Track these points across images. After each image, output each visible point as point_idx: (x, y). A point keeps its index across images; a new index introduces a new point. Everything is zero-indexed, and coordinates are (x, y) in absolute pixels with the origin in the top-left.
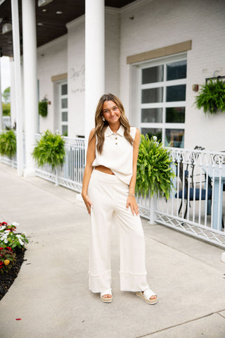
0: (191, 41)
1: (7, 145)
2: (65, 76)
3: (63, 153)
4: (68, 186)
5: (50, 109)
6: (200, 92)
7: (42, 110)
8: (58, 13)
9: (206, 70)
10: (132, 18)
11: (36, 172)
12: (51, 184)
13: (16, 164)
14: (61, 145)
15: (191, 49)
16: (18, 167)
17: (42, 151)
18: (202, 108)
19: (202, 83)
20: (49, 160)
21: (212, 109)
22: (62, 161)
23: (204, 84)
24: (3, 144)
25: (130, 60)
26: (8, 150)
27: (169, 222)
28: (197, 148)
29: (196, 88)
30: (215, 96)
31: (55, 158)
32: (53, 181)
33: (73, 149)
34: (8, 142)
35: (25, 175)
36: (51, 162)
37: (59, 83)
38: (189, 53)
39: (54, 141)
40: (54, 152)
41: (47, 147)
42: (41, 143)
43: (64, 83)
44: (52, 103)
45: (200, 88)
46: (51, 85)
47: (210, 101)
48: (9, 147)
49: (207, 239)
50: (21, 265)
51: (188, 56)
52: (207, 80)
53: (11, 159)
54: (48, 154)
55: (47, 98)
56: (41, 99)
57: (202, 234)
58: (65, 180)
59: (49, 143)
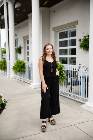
0: (78, 21)
1: (3, 65)
2: (27, 37)
3: (25, 68)
4: (27, 82)
5: (22, 50)
6: (82, 42)
7: (19, 51)
8: (24, 10)
9: (84, 33)
10: (54, 12)
11: (15, 76)
12: (20, 81)
13: (6, 73)
14: (24, 65)
15: (78, 24)
16: (7, 74)
17: (16, 67)
18: (82, 48)
19: (82, 38)
20: (19, 71)
21: (86, 49)
22: (24, 72)
23: (83, 39)
24: (1, 65)
25: (54, 29)
26: (3, 68)
27: (64, 95)
28: (80, 65)
29: (80, 40)
30: (87, 43)
31: (21, 70)
32: (21, 80)
33: (29, 66)
34: (4, 64)
35: (10, 78)
36: (20, 72)
37: (26, 39)
39: (21, 63)
40: (21, 68)
41: (18, 66)
42: (16, 64)
43: (28, 39)
44: (23, 48)
46: (22, 40)
47: (85, 45)
48: (4, 66)
49: (78, 100)
50: (3, 110)
51: (77, 27)
52: (84, 37)
53: (5, 71)
54: (19, 69)
55: (21, 46)
56: (19, 46)
57: (76, 98)
58: (26, 79)
59: (19, 64)
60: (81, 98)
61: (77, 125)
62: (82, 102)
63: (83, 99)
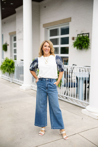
0: (71, 18)
2: (15, 33)
3: (14, 67)
4: (16, 83)
5: (9, 47)
6: (75, 40)
7: (5, 48)
8: (12, 4)
9: (77, 30)
10: (45, 7)
11: (2, 76)
12: (9, 82)
14: (13, 64)
15: (71, 21)
17: (4, 67)
18: (76, 47)
19: (76, 36)
20: (8, 71)
21: (80, 48)
22: (13, 71)
23: (77, 37)
25: (44, 26)
27: (60, 97)
28: (73, 65)
29: (73, 39)
30: (81, 42)
31: (10, 70)
32: (9, 80)
33: (18, 66)
37: (12, 36)
38: (70, 23)
39: (9, 62)
40: (10, 67)
41: (7, 65)
42: (4, 63)
43: (15, 36)
44: (9, 45)
45: (75, 38)
47: (79, 44)
49: (76, 104)
52: (78, 35)
54: (7, 68)
55: (7, 43)
56: (4, 43)
57: (74, 102)
58: (15, 80)
59: (7, 63)
60: (79, 101)
61: (82, 134)
62: (81, 106)
63: (82, 103)
